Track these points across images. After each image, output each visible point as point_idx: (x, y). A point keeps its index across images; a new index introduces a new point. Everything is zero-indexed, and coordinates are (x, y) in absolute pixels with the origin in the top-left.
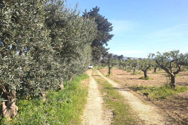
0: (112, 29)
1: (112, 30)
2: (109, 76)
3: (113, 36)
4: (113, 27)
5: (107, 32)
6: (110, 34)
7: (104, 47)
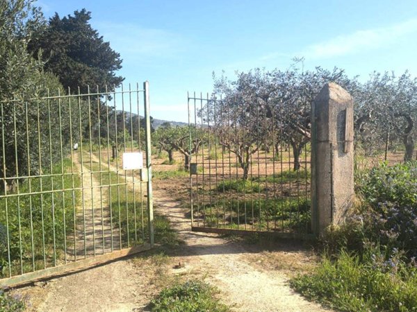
0: (121, 65)
1: (121, 67)
2: (112, 161)
3: (122, 80)
4: (121, 61)
5: (111, 70)
6: (117, 76)
7: (104, 104)
